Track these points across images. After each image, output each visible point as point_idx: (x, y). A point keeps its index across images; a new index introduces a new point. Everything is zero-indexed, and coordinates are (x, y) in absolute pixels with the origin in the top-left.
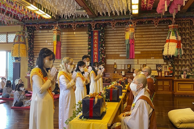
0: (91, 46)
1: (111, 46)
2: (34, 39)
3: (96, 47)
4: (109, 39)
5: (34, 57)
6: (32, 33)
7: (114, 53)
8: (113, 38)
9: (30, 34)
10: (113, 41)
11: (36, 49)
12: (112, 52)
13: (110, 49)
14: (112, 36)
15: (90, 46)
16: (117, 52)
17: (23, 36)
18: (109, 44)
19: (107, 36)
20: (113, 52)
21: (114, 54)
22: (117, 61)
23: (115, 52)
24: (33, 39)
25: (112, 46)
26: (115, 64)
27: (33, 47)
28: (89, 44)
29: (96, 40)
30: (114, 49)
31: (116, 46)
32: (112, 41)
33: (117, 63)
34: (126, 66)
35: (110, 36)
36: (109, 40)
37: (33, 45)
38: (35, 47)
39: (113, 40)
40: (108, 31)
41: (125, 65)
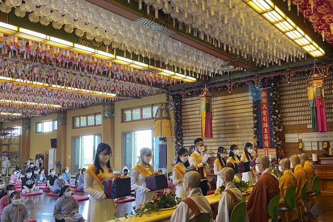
0: (257, 114)
1: (291, 112)
2: (183, 111)
3: (265, 114)
4: (287, 99)
5: (183, 136)
6: (179, 103)
7: (297, 123)
8: (294, 98)
9: (176, 104)
10: (294, 103)
11: (185, 124)
12: (293, 121)
13: (290, 117)
14: (291, 94)
15: (255, 115)
16: (301, 120)
17: (166, 109)
18: (288, 108)
19: (283, 95)
20: (295, 121)
21: (297, 125)
22: (304, 136)
23: (298, 120)
24: (180, 111)
25: (293, 112)
26: (301, 141)
27: (181, 122)
28: (254, 112)
29: (265, 103)
30: (296, 116)
31: (299, 111)
32: (292, 103)
33: (303, 140)
34: (320, 144)
35: (288, 95)
36: (287, 102)
37: (181, 119)
38: (183, 121)
39: (294, 101)
40: (284, 87)
41: (318, 143)
